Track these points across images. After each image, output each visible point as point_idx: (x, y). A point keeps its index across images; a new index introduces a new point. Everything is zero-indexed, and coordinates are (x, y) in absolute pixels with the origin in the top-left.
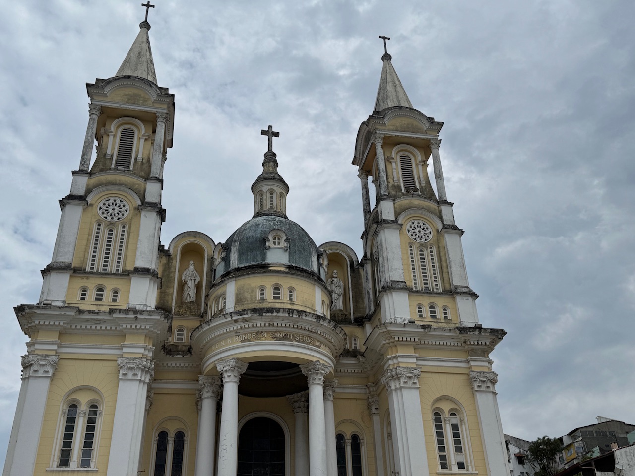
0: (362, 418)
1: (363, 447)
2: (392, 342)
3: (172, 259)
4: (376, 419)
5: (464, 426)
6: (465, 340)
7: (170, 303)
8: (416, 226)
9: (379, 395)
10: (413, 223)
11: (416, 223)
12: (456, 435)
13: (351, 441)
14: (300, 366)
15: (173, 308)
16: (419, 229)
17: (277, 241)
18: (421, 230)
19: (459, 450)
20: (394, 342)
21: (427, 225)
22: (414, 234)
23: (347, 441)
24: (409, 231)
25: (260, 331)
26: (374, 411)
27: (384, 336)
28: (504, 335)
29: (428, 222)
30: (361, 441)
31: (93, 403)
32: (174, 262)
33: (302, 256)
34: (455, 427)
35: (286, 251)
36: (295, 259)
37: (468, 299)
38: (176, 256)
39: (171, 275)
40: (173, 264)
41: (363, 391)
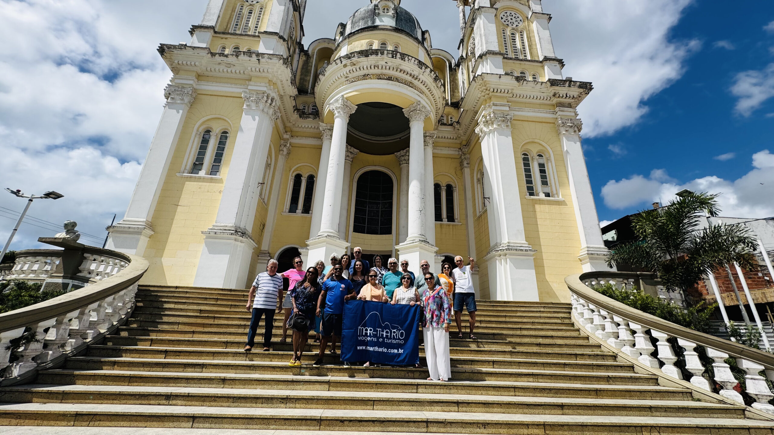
0: (455, 172)
1: (455, 193)
2: (487, 94)
3: (310, 58)
4: (467, 171)
5: (550, 164)
6: (555, 93)
7: (307, 87)
8: (509, 15)
9: (470, 154)
10: (506, 13)
11: (508, 14)
12: (542, 171)
13: (445, 188)
14: (403, 110)
15: (309, 91)
16: (511, 17)
17: (386, 11)
18: (513, 18)
19: (545, 183)
20: (489, 94)
21: (518, 15)
22: (506, 21)
23: (442, 187)
24: (502, 18)
25: (367, 74)
26: (465, 165)
27: (480, 89)
28: (591, 90)
29: (518, 12)
30: (454, 188)
31: (224, 130)
32: (312, 59)
33: (408, 25)
34: (541, 166)
35: (394, 18)
36: (402, 25)
37: (556, 66)
38: (313, 55)
39: (309, 68)
40: (311, 61)
41: (457, 153)
